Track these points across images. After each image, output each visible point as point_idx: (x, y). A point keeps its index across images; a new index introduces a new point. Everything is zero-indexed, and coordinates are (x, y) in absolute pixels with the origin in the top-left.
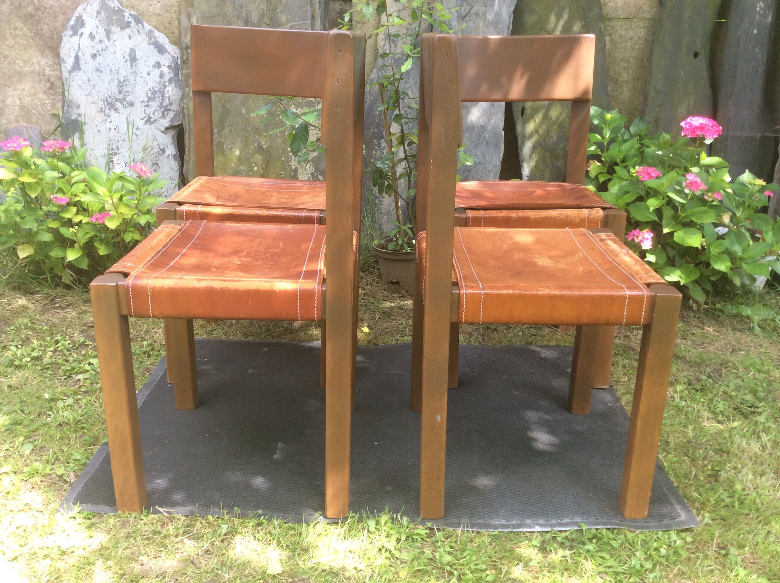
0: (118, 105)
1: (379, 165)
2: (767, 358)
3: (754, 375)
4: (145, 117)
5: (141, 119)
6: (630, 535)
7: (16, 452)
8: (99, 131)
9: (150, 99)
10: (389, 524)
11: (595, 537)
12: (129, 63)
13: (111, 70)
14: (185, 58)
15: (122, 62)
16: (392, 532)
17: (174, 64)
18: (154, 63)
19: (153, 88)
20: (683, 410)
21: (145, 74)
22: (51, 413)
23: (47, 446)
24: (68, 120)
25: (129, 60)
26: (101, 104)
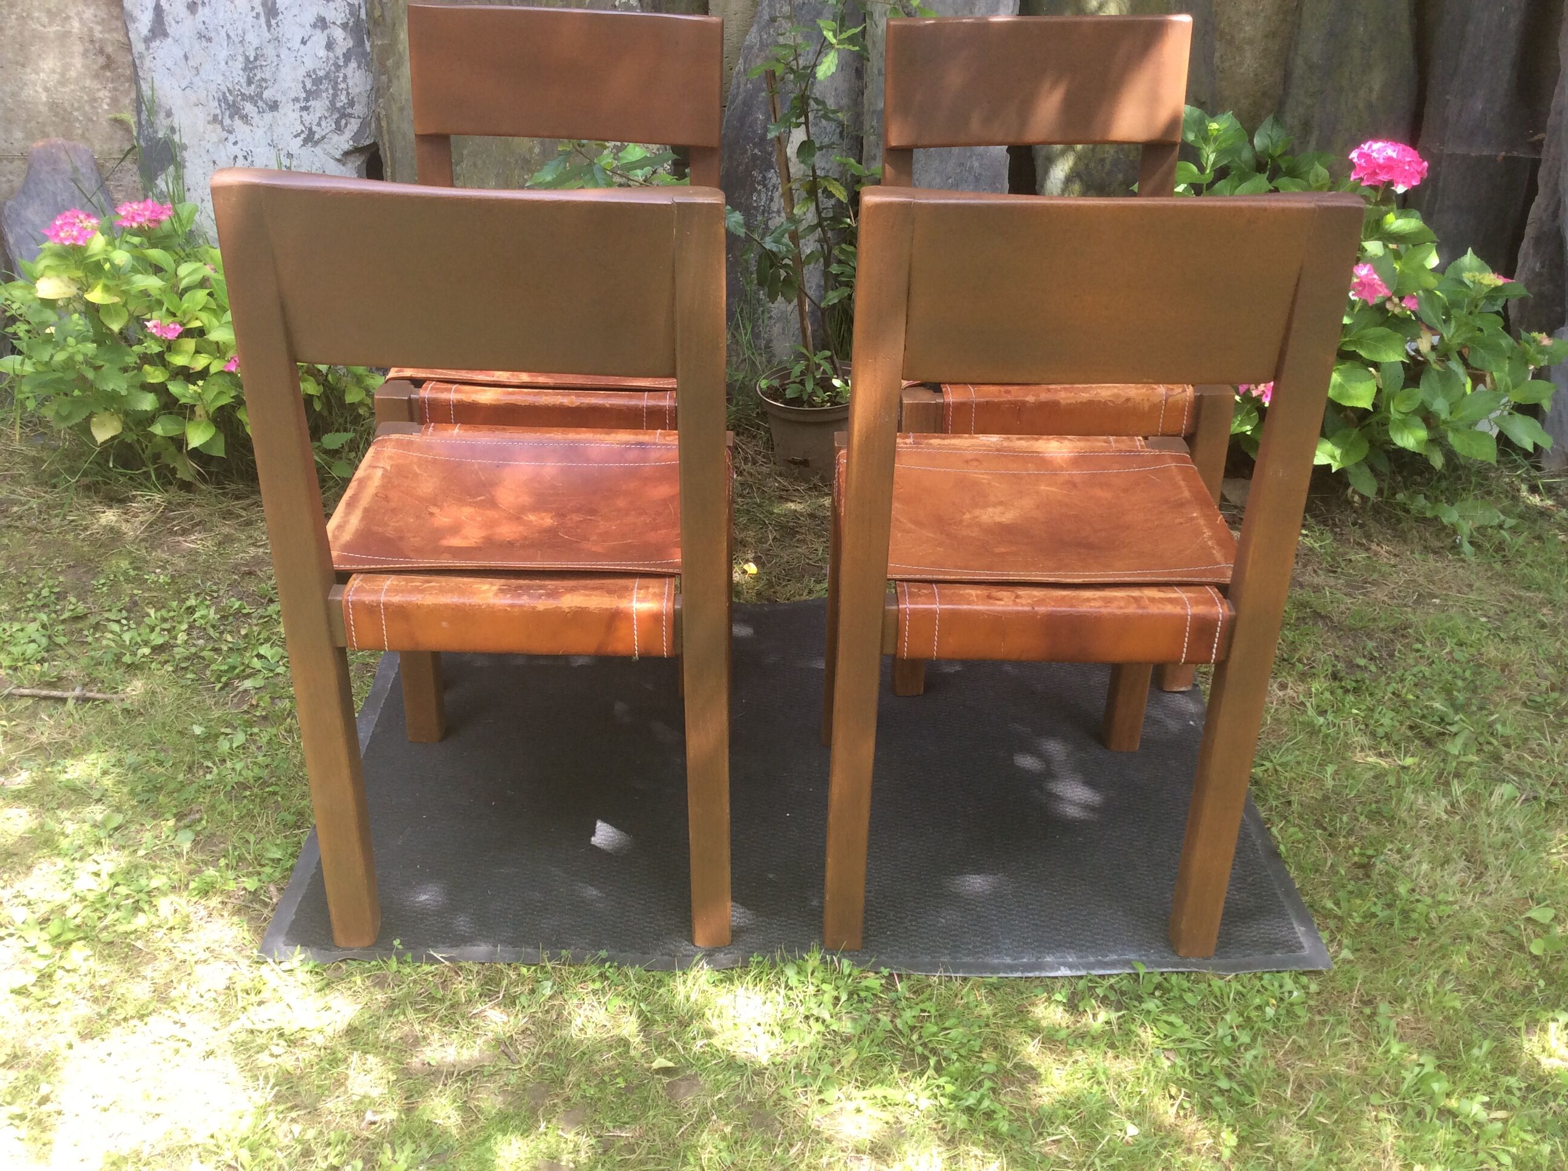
0: (249, 108)
1: (769, 244)
2: (1479, 612)
3: (1451, 653)
4: (302, 132)
5: (295, 137)
6: (1217, 983)
7: (166, 845)
8: (214, 162)
9: (310, 95)
10: (819, 975)
11: (1158, 987)
12: (263, 20)
13: (228, 35)
14: (377, 13)
15: (250, 19)
16: (825, 987)
17: (352, 19)
18: (312, 20)
19: (314, 71)
20: (1320, 731)
21: (296, 44)
22: (210, 765)
23: (218, 833)
24: (151, 139)
25: (262, 14)
26: (214, 107)
